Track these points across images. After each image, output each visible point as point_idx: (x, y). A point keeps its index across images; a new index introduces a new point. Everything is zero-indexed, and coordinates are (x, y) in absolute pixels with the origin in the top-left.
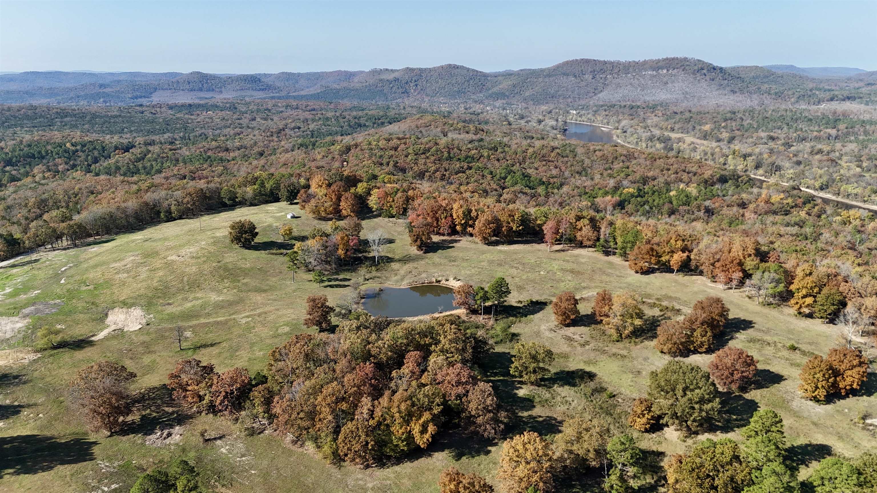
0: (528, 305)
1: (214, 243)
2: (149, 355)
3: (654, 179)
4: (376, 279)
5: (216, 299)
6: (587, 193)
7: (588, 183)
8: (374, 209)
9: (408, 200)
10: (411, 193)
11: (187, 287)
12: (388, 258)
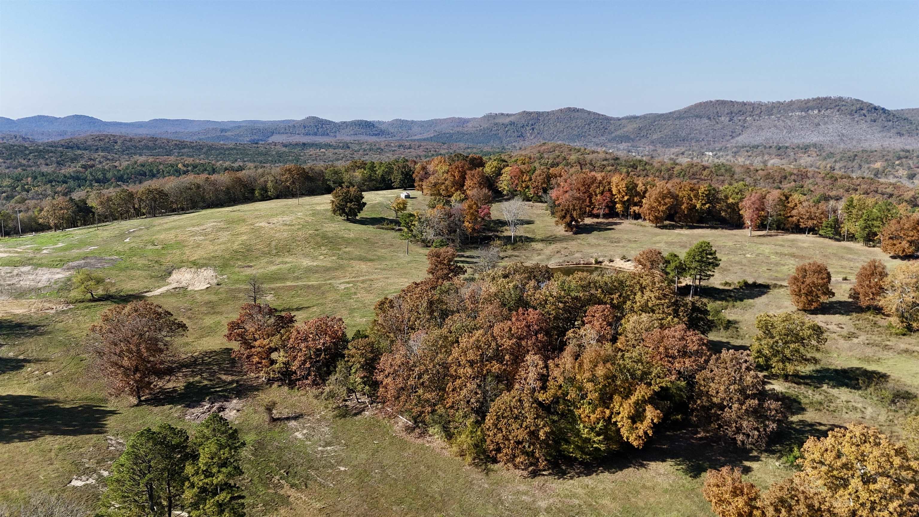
0: (741, 287)
1: (313, 215)
2: (214, 317)
4: (513, 258)
5: (310, 264)
8: (505, 192)
9: (549, 178)
10: (552, 170)
11: (274, 252)
12: (527, 238)
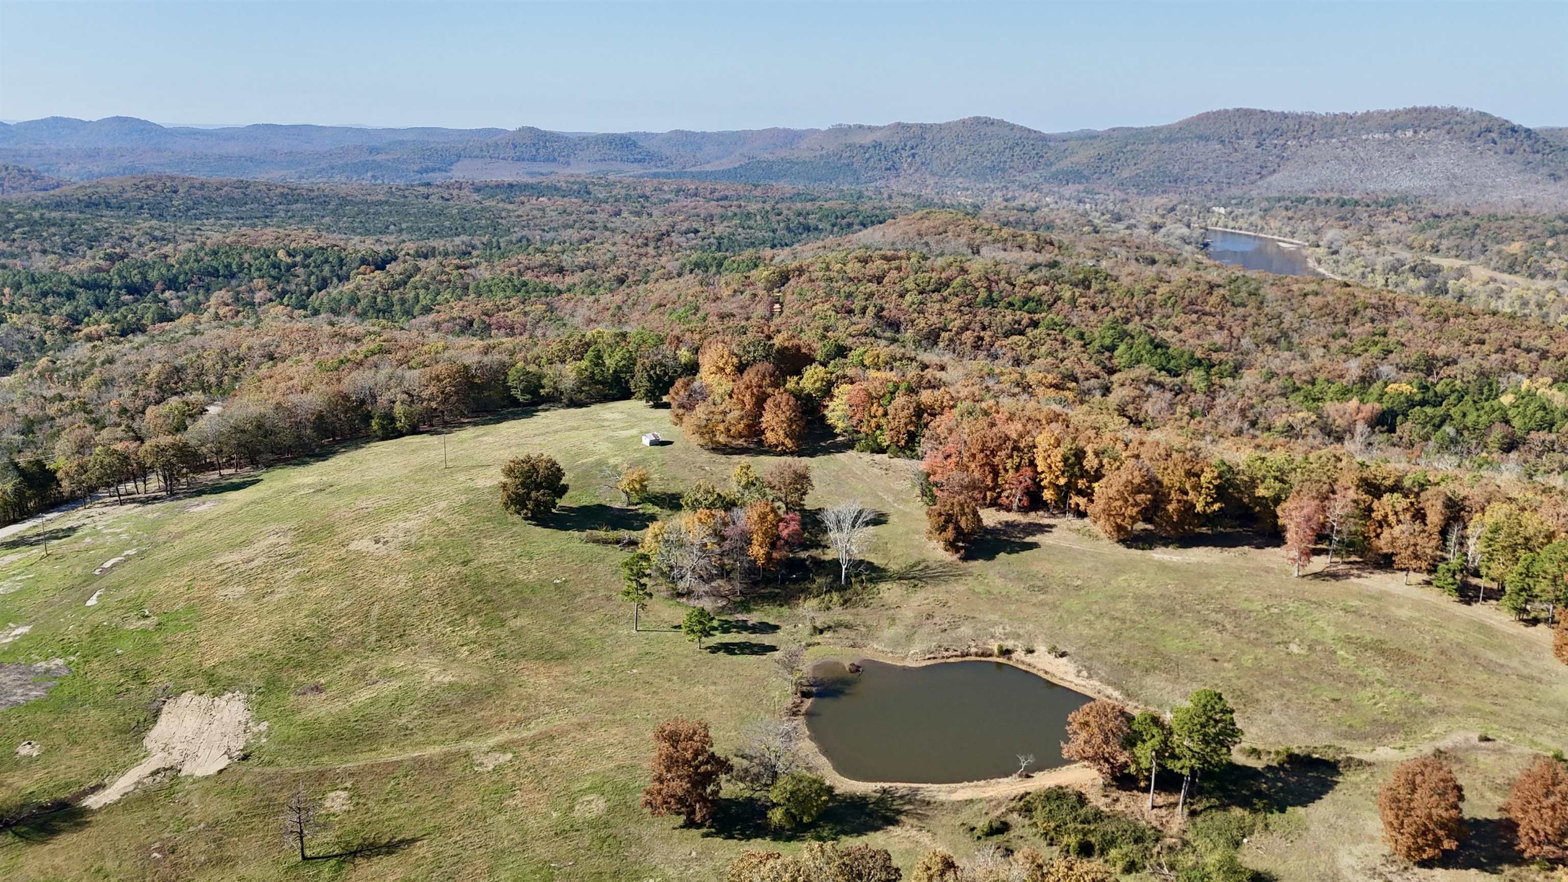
0: (1281, 765)
1: (467, 507)
3: (1450, 362)
4: (842, 632)
5: (437, 679)
6: (1299, 389)
7: (1298, 366)
8: (837, 431)
9: (919, 411)
10: (926, 396)
11: (374, 637)
12: (870, 566)
